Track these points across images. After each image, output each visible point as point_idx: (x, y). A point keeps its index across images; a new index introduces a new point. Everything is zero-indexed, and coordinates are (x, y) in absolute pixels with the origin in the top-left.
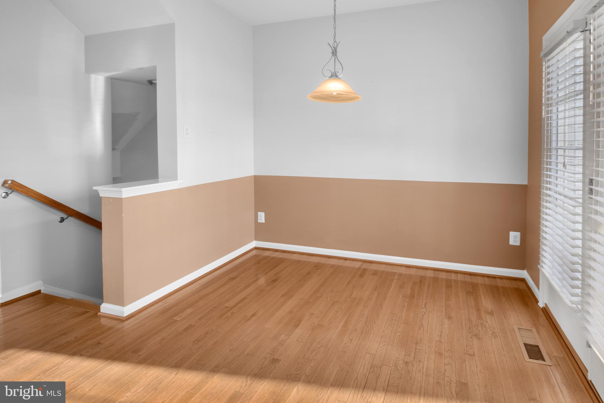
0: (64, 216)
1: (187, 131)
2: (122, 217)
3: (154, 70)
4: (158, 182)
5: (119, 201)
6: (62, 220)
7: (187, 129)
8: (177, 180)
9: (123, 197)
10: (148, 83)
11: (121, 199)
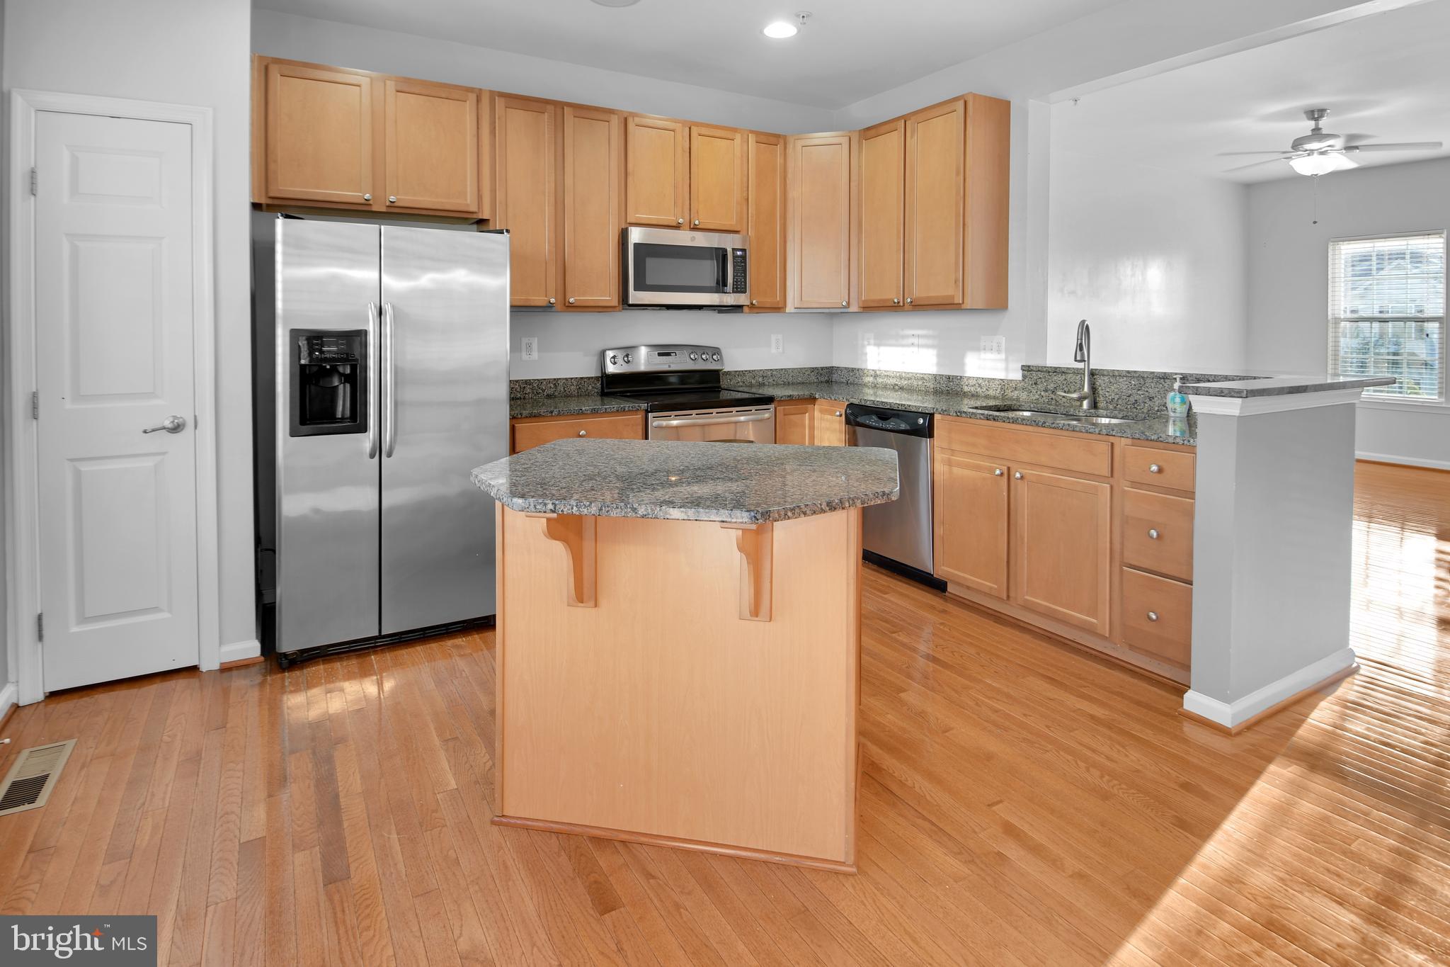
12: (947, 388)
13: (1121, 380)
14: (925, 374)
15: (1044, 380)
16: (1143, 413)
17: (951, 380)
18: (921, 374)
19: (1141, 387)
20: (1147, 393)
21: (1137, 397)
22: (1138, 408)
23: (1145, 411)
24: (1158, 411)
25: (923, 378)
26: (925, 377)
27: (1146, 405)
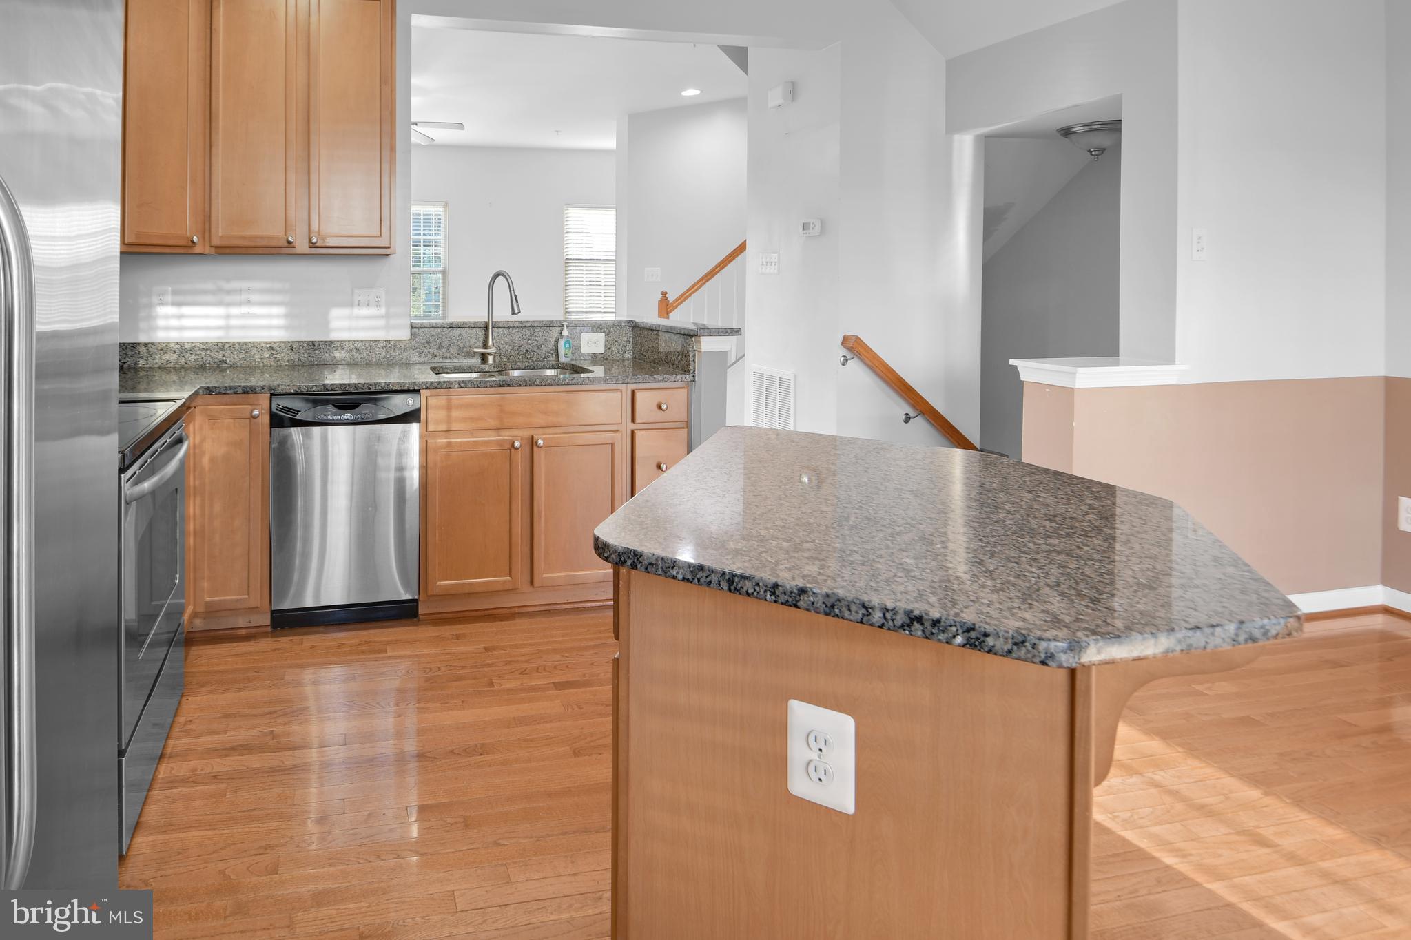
0: (912, 413)
1: (1199, 242)
2: (1073, 427)
3: (1117, 101)
4: (1117, 364)
5: (1067, 394)
6: (907, 419)
7: (1200, 238)
8: (1174, 364)
9: (1077, 387)
10: (1058, 134)
11: (1071, 390)
12: (310, 359)
13: (514, 331)
14: (275, 342)
15: (437, 337)
16: (532, 361)
17: (316, 347)
18: (266, 343)
19: (531, 336)
20: (536, 342)
21: (527, 347)
22: (529, 357)
23: (534, 359)
24: (545, 358)
25: (271, 348)
26: (275, 346)
27: (535, 354)
